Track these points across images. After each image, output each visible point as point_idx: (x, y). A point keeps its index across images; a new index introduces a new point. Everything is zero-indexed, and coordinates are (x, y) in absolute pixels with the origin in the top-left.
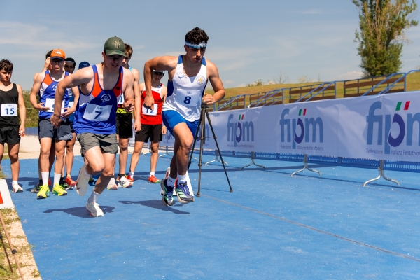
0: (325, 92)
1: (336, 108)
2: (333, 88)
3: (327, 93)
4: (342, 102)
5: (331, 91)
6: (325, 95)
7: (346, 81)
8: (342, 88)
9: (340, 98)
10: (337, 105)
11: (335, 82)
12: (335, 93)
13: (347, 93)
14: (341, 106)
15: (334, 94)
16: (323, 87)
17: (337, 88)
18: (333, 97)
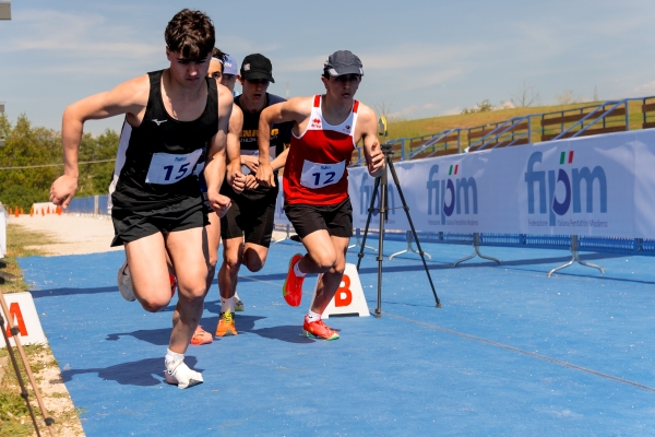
0: (607, 119)
1: (630, 149)
2: (622, 112)
3: (612, 122)
4: (640, 137)
5: (619, 117)
6: (608, 125)
7: (645, 99)
8: (640, 111)
9: (636, 130)
10: (631, 143)
11: (625, 101)
12: (627, 120)
13: (649, 120)
14: (637, 145)
15: (624, 124)
16: (604, 111)
17: (629, 112)
18: (623, 128)
